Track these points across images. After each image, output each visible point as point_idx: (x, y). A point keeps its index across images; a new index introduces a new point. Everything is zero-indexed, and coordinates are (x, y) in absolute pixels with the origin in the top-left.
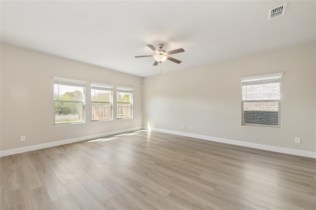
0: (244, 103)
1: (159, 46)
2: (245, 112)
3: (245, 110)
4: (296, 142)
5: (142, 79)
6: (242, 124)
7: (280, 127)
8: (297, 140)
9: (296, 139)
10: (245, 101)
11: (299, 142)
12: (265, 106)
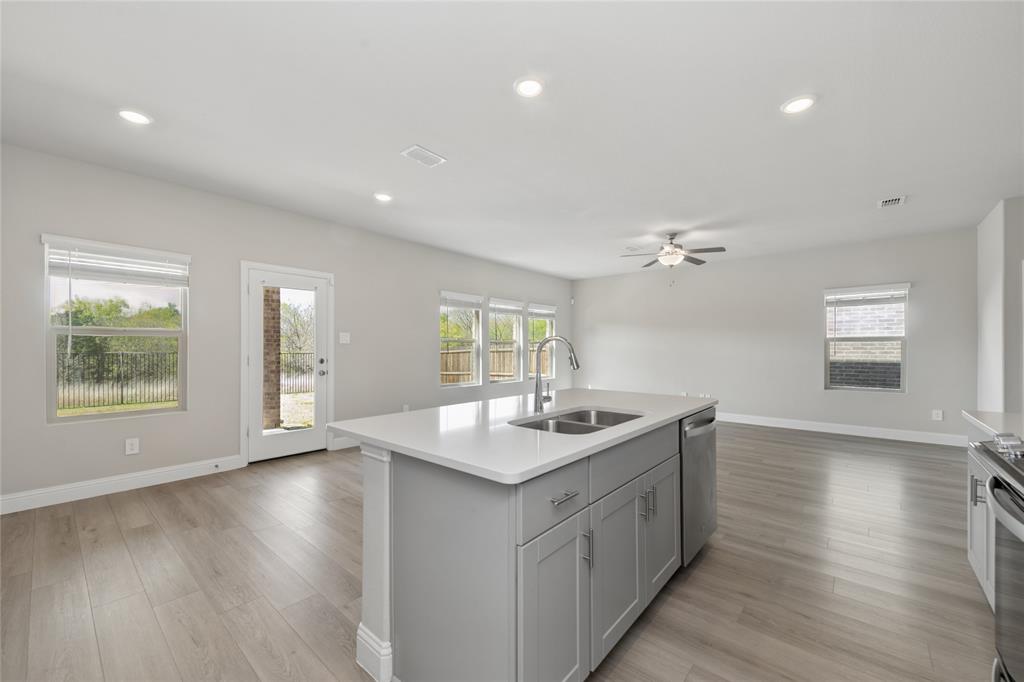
0: (831, 343)
1: (668, 237)
2: (831, 363)
3: (832, 358)
4: (934, 418)
5: (573, 285)
6: (826, 388)
7: (903, 391)
8: (937, 415)
9: (934, 412)
10: (833, 340)
11: (940, 419)
12: (877, 349)
